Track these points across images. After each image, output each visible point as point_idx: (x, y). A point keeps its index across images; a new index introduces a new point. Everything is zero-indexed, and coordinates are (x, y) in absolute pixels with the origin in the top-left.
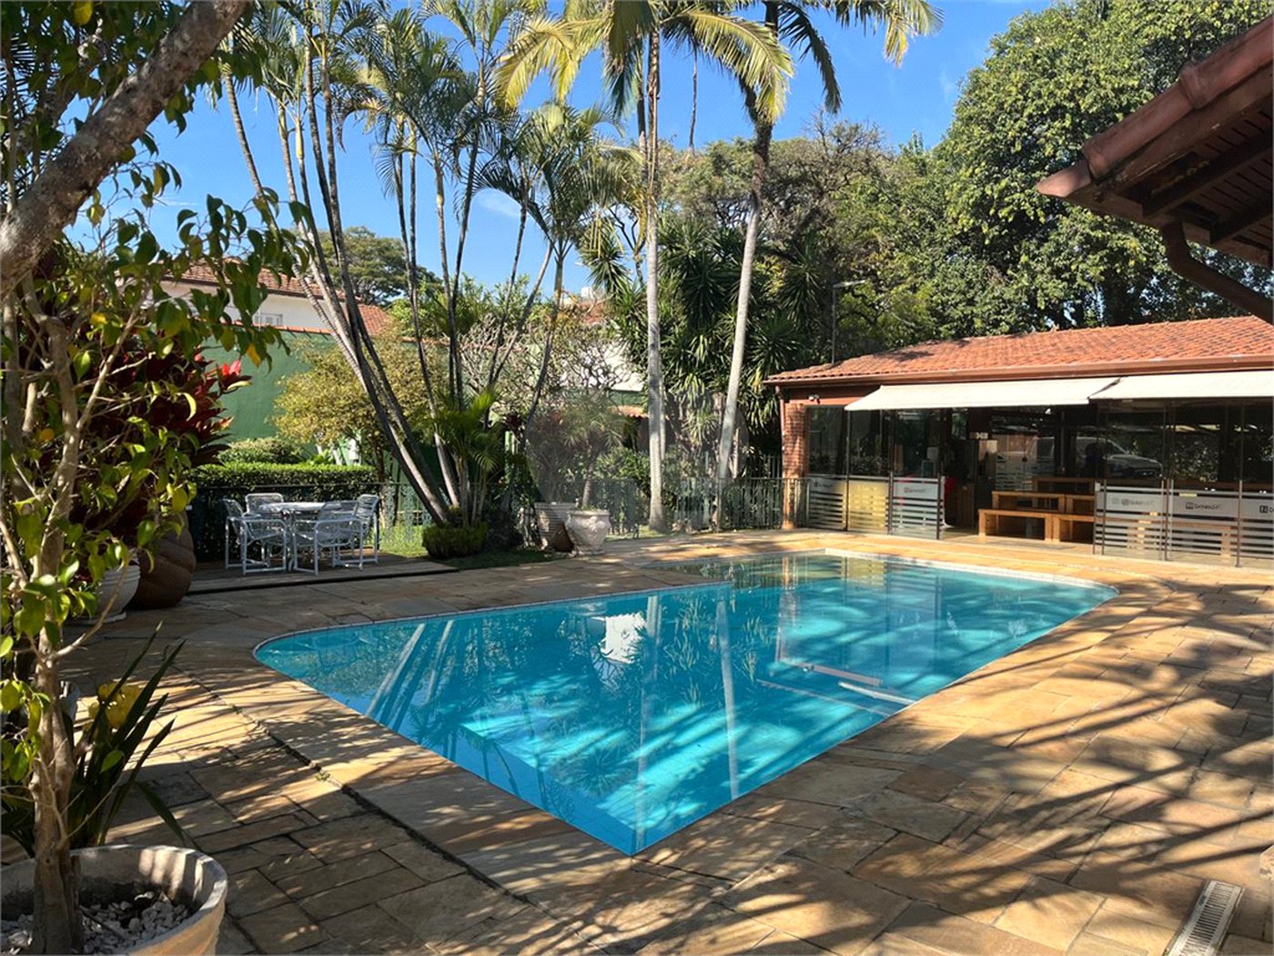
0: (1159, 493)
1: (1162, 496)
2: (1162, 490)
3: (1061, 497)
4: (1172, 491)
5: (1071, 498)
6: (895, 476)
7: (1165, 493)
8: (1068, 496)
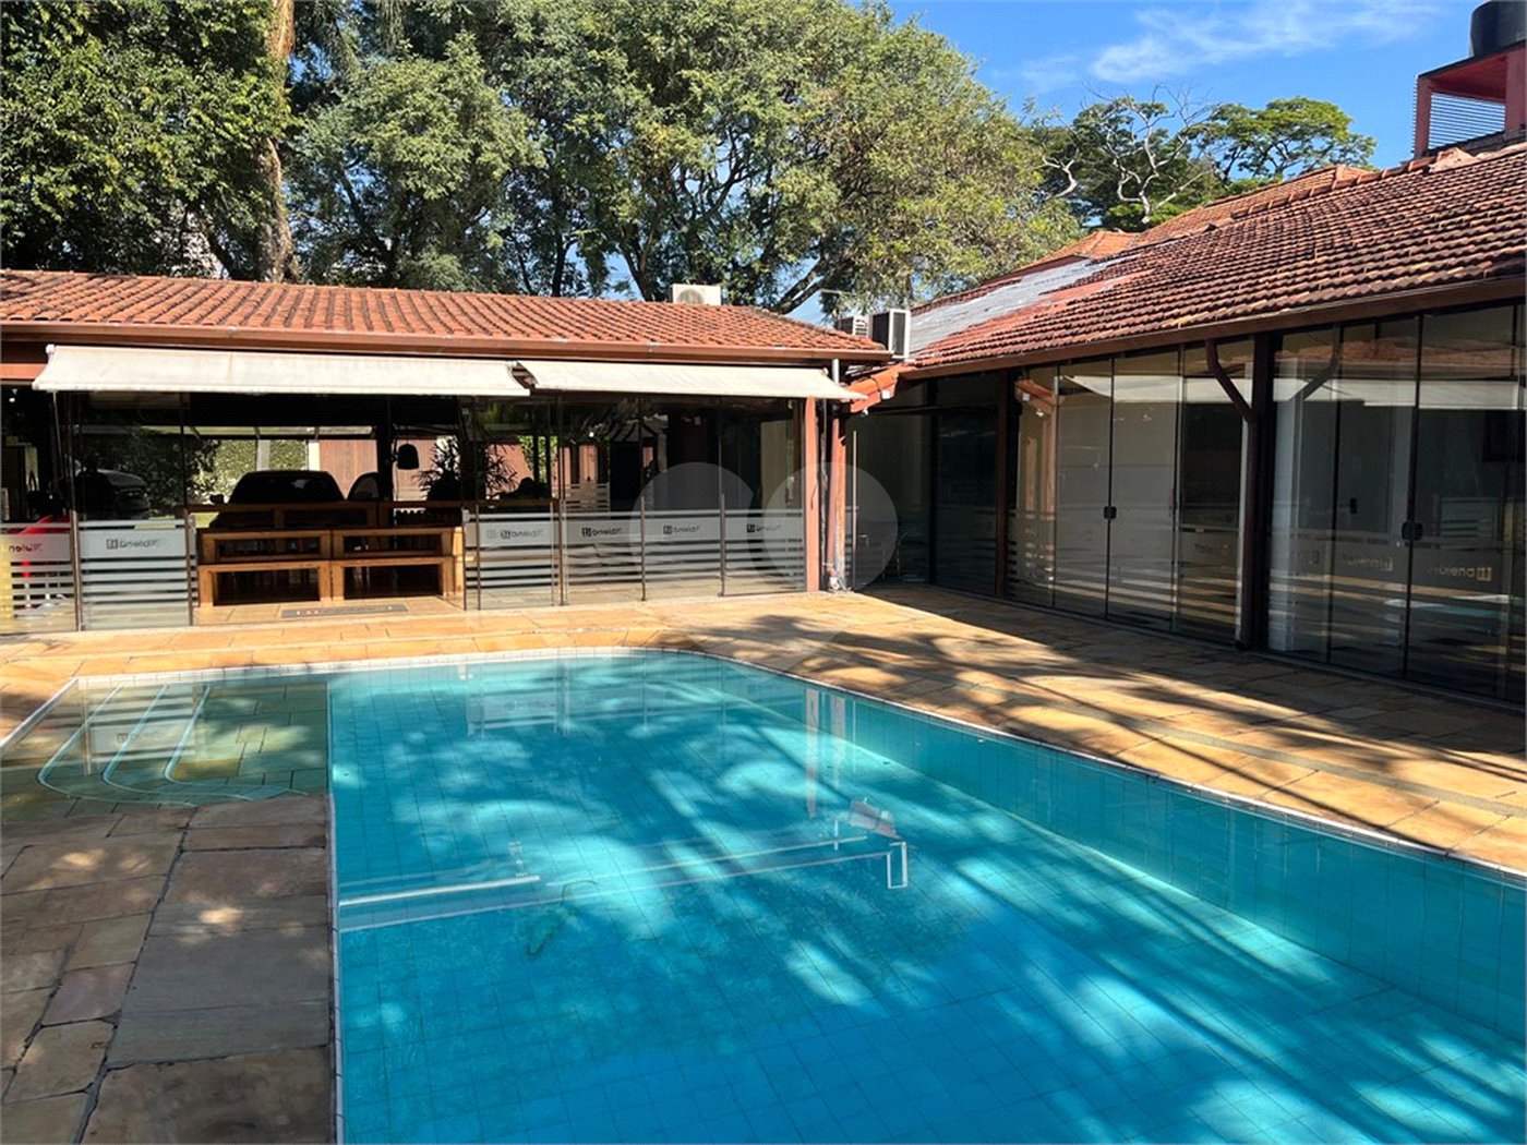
0: (548, 519)
1: (552, 522)
2: (551, 515)
3: (324, 535)
4: (564, 515)
5: (340, 535)
6: (80, 519)
7: (555, 519)
8: (335, 532)
